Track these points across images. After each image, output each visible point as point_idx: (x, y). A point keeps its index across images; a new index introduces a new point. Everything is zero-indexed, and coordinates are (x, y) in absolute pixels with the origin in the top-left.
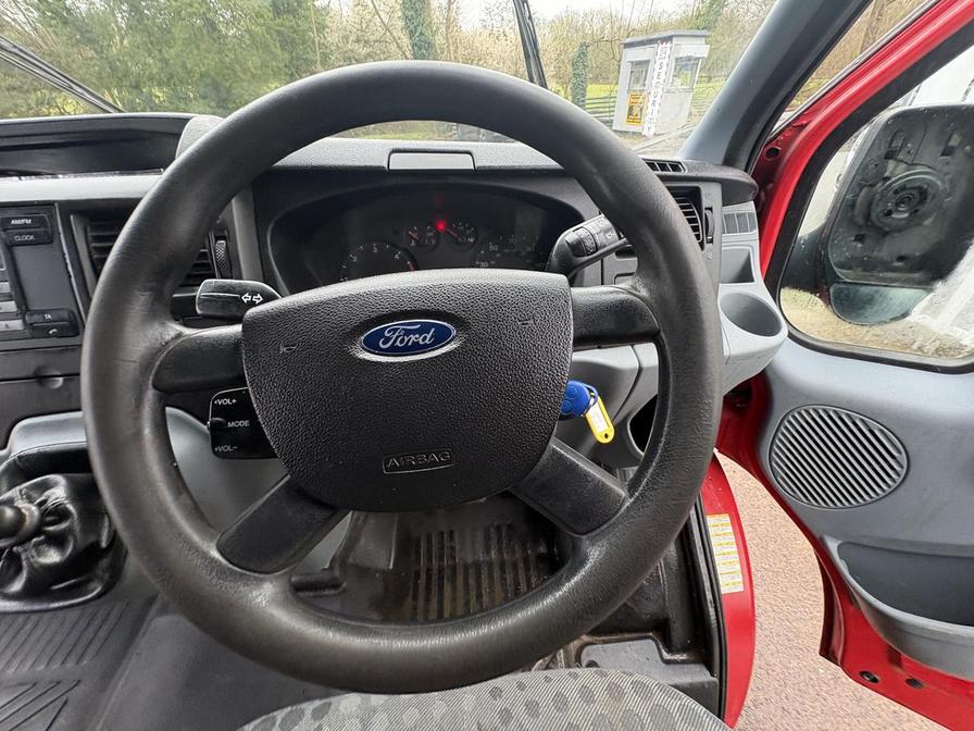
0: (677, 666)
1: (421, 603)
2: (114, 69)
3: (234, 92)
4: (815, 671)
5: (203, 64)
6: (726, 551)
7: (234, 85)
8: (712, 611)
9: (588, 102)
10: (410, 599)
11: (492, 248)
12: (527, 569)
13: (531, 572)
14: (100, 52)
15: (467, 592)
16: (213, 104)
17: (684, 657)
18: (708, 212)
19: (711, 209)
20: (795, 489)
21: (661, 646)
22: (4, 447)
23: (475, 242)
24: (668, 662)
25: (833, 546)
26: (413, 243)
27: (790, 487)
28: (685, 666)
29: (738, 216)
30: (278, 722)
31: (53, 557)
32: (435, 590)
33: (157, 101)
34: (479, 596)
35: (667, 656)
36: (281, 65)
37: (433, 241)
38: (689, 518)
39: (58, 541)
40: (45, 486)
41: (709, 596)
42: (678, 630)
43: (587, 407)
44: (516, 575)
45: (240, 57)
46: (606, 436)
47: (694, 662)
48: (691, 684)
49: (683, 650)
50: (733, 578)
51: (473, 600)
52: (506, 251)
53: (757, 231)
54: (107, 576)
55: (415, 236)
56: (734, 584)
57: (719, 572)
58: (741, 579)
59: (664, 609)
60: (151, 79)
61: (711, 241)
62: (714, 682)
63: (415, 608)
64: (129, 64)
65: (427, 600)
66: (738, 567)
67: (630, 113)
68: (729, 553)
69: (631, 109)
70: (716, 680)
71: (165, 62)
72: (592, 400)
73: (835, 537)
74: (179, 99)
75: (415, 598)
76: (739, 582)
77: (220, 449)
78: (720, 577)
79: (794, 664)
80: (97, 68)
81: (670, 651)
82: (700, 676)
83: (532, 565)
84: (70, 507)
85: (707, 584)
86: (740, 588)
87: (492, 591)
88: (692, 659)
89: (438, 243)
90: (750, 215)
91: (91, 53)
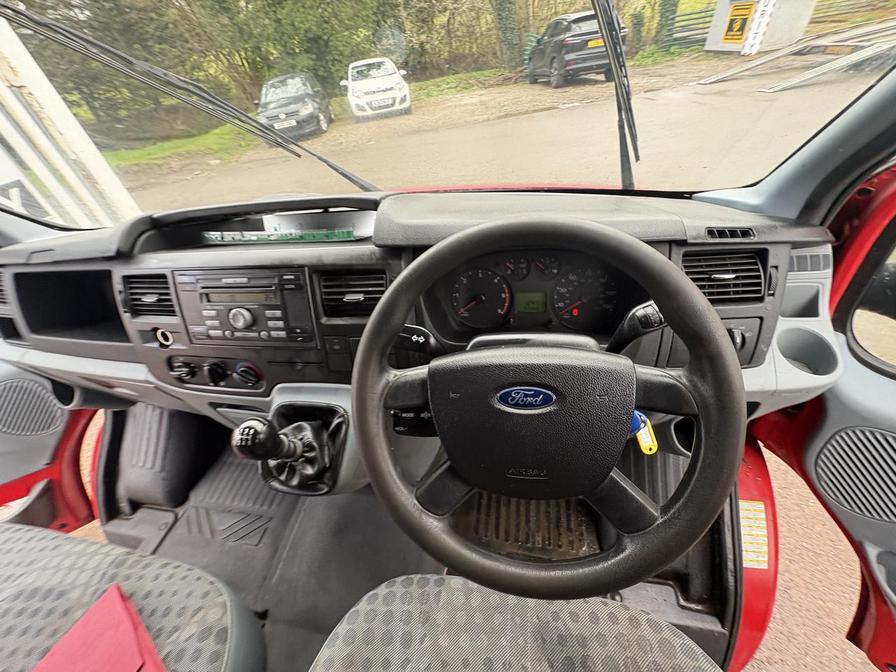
0: (690, 612)
1: (483, 516)
2: (241, 32)
3: (331, 43)
4: (843, 651)
5: (307, 21)
6: (754, 533)
7: (331, 38)
8: (731, 580)
9: (678, 19)
10: (475, 512)
11: (571, 278)
12: (568, 509)
13: (571, 512)
14: (231, 19)
15: (518, 516)
16: (314, 57)
17: (699, 607)
18: (773, 271)
19: (776, 267)
20: (838, 494)
21: (679, 594)
22: (269, 396)
23: (558, 272)
24: (683, 607)
25: (872, 552)
26: (509, 272)
27: (833, 492)
28: (700, 615)
29: (812, 256)
30: (415, 581)
31: (309, 471)
32: (493, 510)
33: (272, 58)
34: (528, 521)
35: (682, 602)
36: (370, 13)
37: (525, 271)
38: (723, 512)
39: (311, 461)
40: (300, 429)
41: (730, 565)
42: (697, 585)
43: (639, 429)
44: (558, 512)
45: (336, 11)
46: (650, 449)
47: (706, 613)
48: (701, 629)
49: (698, 602)
50: (758, 557)
51: (523, 524)
52: (583, 281)
53: (829, 271)
54: (330, 483)
55: (511, 266)
56: (758, 561)
57: (743, 549)
58: (766, 559)
59: (687, 566)
60: (268, 39)
61: (773, 295)
62: (724, 634)
63: (478, 520)
64: (252, 26)
65: (488, 515)
66: (766, 548)
67: (730, 29)
68: (758, 535)
69: (732, 22)
70: (726, 632)
71: (278, 21)
72: (643, 425)
73: (876, 543)
74: (289, 53)
75: (479, 510)
76: (764, 561)
77: (398, 429)
78: (744, 553)
79: (819, 639)
80: (230, 33)
81: (687, 599)
82: (712, 625)
83: (572, 506)
84: (315, 444)
85: (730, 556)
86: (765, 566)
87: (538, 520)
88: (706, 610)
89: (528, 272)
90: (826, 257)
91: (226, 21)
